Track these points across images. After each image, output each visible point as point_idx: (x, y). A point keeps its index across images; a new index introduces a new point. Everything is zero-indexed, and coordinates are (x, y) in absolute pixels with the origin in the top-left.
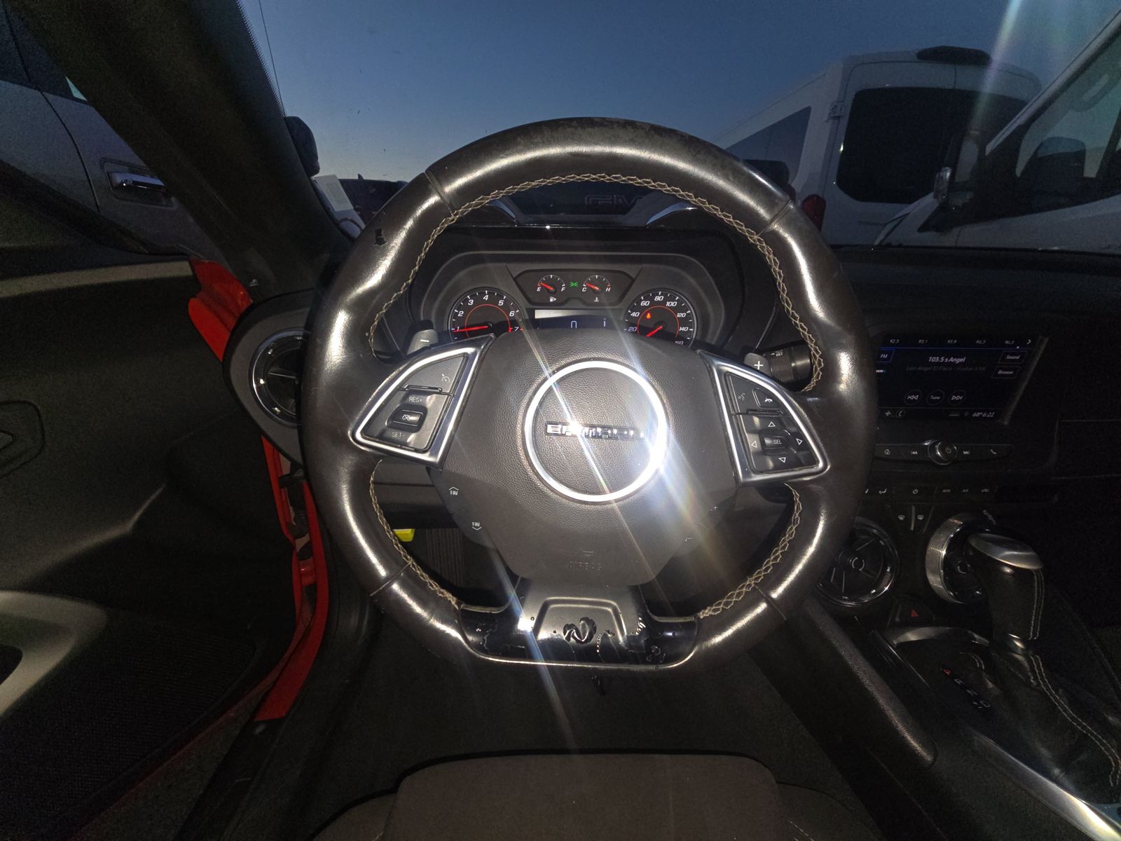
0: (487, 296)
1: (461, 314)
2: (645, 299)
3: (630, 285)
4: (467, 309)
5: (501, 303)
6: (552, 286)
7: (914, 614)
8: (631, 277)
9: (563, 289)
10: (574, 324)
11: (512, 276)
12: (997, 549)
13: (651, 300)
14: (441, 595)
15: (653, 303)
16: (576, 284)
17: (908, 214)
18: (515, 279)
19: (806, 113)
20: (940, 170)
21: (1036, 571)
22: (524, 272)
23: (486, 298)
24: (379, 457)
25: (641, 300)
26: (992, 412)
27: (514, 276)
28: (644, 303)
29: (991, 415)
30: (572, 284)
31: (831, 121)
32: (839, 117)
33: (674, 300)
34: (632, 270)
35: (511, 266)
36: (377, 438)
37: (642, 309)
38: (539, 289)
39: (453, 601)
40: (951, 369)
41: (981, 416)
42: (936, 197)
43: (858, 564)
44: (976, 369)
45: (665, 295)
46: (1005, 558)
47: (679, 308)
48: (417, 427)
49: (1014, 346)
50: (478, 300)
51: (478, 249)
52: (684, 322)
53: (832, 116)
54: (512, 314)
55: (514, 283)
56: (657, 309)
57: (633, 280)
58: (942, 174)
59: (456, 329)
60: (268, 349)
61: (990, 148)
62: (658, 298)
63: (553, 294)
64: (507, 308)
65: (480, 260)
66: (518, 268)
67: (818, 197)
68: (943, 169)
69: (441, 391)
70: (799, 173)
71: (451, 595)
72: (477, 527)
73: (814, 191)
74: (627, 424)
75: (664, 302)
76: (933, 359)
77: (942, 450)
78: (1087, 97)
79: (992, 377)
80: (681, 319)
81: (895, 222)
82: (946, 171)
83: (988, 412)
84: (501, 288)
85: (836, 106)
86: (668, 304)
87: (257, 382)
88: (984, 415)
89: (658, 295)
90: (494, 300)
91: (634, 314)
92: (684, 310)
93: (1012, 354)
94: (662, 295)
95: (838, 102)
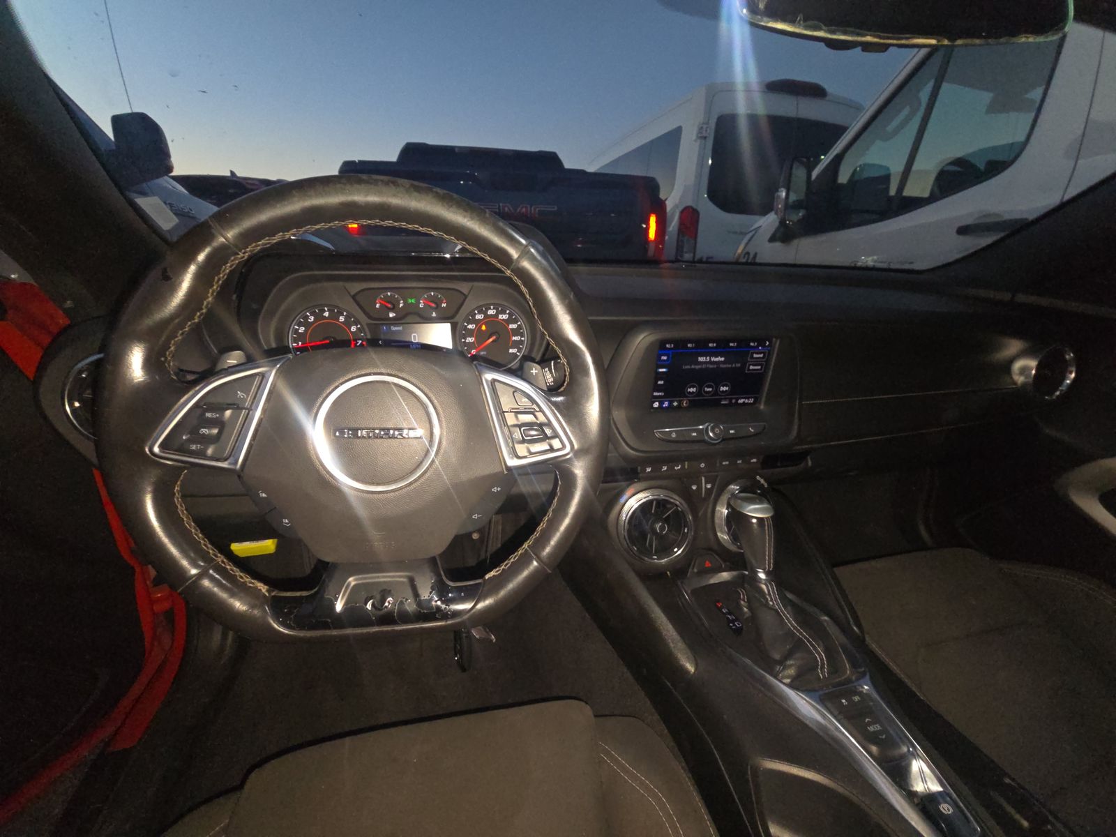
0: (327, 313)
1: (302, 330)
2: (479, 313)
3: (464, 300)
4: (306, 324)
5: (342, 319)
6: (389, 302)
7: (708, 564)
8: (464, 295)
9: (401, 305)
10: (414, 336)
11: (350, 295)
12: (745, 504)
13: (485, 313)
14: (251, 585)
15: (487, 316)
16: (413, 301)
17: (760, 227)
18: (354, 297)
19: (678, 130)
20: (777, 191)
21: (767, 518)
22: (363, 290)
23: (326, 314)
24: (182, 469)
25: (475, 314)
26: (751, 398)
27: (352, 294)
28: (479, 317)
29: (751, 401)
30: (410, 301)
31: (699, 141)
32: (705, 138)
33: (505, 313)
34: (464, 287)
35: (348, 285)
36: (176, 451)
37: (477, 322)
38: (378, 306)
39: (263, 588)
40: (715, 366)
41: (744, 402)
42: (776, 213)
43: (662, 528)
44: (734, 365)
45: (497, 309)
46: (750, 511)
47: (509, 321)
48: (215, 440)
49: (758, 347)
50: (319, 317)
51: (312, 269)
52: (516, 333)
53: (699, 135)
54: (353, 329)
55: (352, 300)
56: (489, 321)
57: (466, 297)
58: (779, 194)
59: (298, 344)
60: (80, 372)
61: (815, 174)
62: (491, 312)
63: (392, 310)
64: (348, 324)
65: (316, 280)
66: (355, 287)
67: (691, 207)
68: (780, 190)
69: (238, 407)
70: (676, 187)
71: (262, 585)
72: (287, 523)
73: (689, 203)
74: (405, 425)
75: (496, 316)
76: (701, 359)
77: (713, 431)
78: (890, 128)
79: (746, 372)
80: (512, 329)
81: (753, 232)
82: (782, 191)
83: (748, 398)
84: (340, 305)
85: (702, 128)
86: (500, 317)
87: (71, 405)
88: (746, 401)
89: (490, 309)
90: (335, 316)
91: (470, 327)
92: (515, 321)
93: (758, 353)
94: (494, 309)
95: (703, 123)
